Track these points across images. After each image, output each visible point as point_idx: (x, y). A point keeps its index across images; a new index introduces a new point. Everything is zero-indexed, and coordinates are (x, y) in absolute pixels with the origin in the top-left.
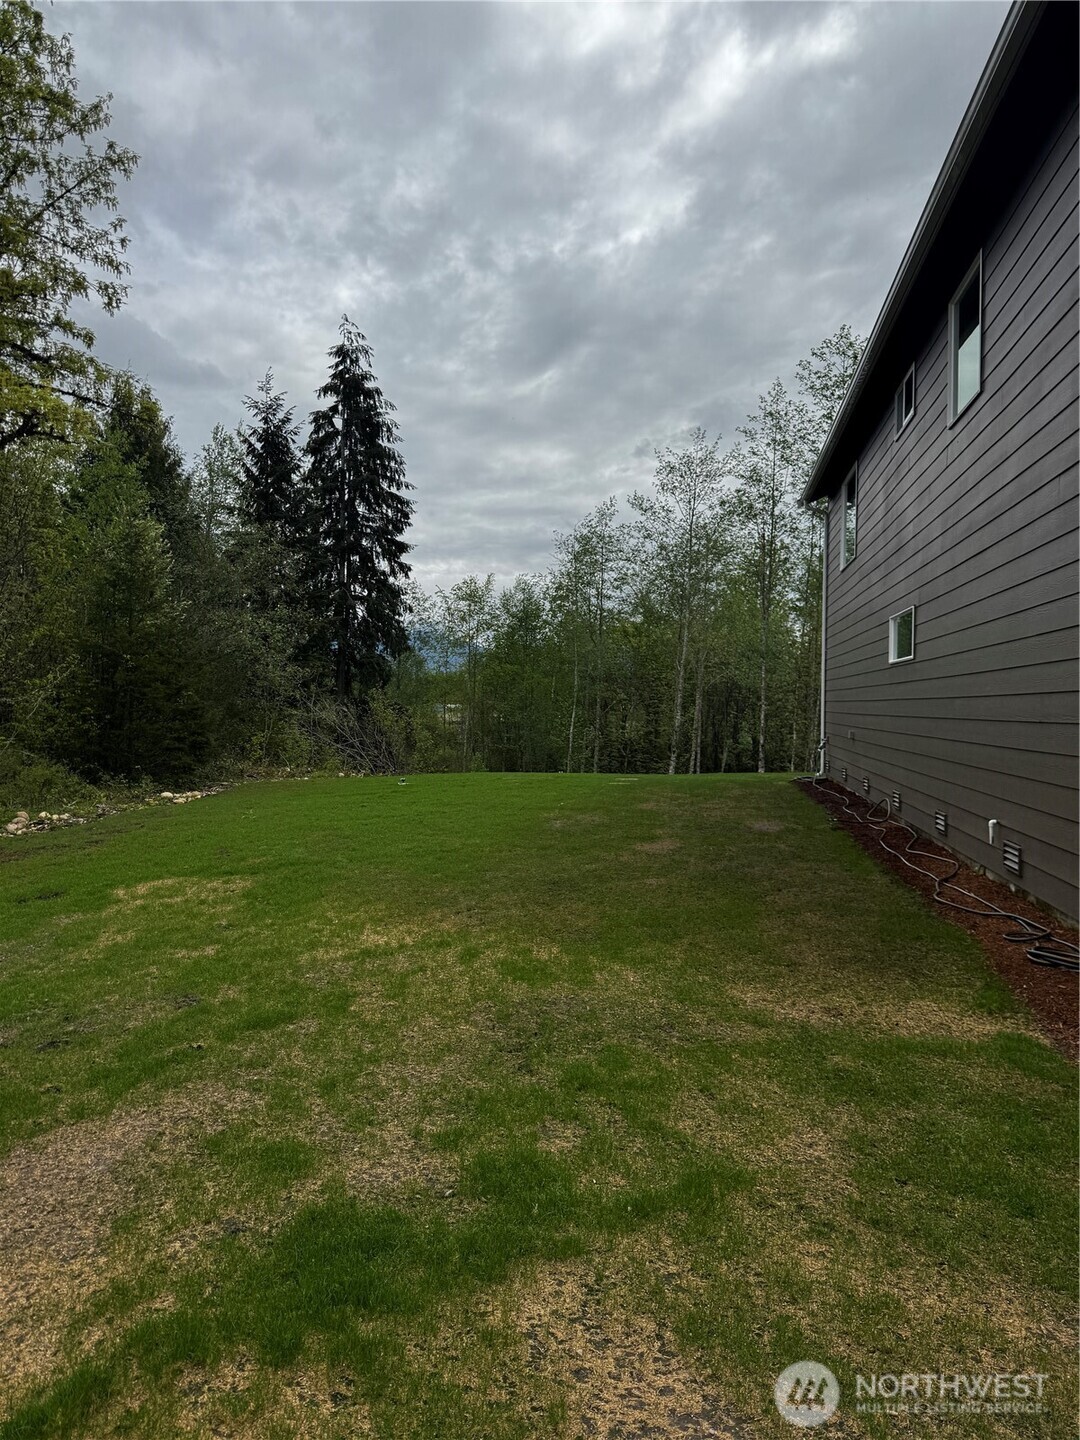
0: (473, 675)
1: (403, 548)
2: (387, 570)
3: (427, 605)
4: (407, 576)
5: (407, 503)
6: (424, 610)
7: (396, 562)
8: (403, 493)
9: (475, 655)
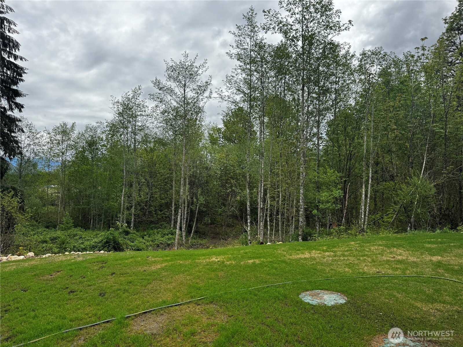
0: (63, 172)
1: (17, 94)
2: (7, 107)
3: (38, 136)
4: (20, 111)
5: (22, 69)
6: (36, 138)
7: (13, 102)
8: (18, 62)
9: (65, 161)
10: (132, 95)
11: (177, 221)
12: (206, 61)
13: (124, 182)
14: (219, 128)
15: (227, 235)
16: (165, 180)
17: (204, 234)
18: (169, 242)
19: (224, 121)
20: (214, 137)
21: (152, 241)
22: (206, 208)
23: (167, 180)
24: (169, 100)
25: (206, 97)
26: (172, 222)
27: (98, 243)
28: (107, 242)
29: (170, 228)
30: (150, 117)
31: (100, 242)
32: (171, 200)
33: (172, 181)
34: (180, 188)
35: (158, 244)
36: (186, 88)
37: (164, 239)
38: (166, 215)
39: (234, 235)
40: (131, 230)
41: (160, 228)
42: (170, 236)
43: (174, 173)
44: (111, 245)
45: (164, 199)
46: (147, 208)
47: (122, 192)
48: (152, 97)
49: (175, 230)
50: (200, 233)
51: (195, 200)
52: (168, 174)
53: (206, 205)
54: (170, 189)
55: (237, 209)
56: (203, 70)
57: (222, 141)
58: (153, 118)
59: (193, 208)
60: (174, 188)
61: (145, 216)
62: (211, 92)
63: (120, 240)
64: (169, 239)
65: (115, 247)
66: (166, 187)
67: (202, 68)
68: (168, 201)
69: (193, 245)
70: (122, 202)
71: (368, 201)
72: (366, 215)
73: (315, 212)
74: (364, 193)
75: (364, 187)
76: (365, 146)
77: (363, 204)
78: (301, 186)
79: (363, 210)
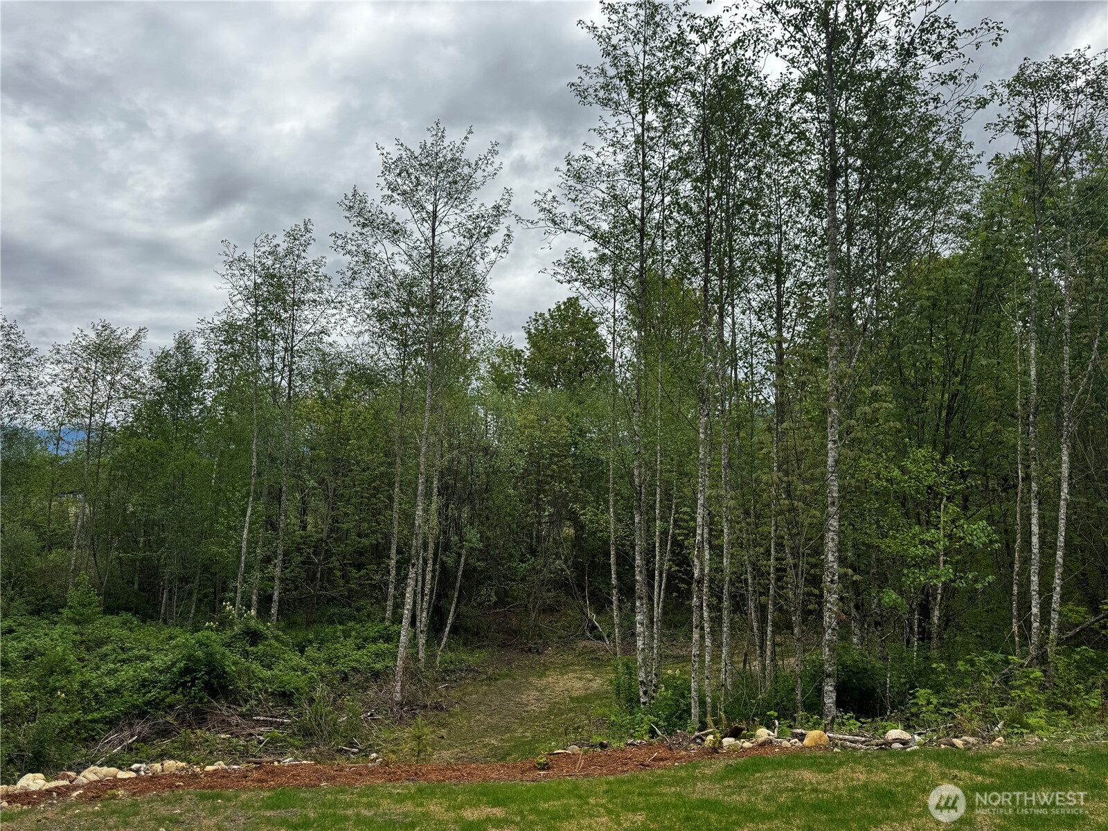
10: (285, 246)
11: (403, 604)
12: (496, 148)
13: (252, 488)
14: (516, 351)
15: (540, 637)
16: (374, 481)
17: (478, 633)
18: (378, 666)
19: (529, 333)
20: (503, 372)
21: (329, 662)
22: (483, 560)
23: (378, 482)
24: (389, 256)
25: (494, 250)
26: (390, 603)
27: (161, 672)
28: (187, 671)
29: (383, 620)
30: (335, 308)
31: (168, 669)
32: (387, 538)
33: (391, 485)
34: (414, 506)
35: (345, 673)
36: (437, 223)
37: (363, 657)
38: (372, 579)
39: (560, 637)
40: (268, 628)
41: (355, 619)
42: (382, 645)
43: (398, 461)
44: (198, 679)
45: (367, 536)
46: (319, 560)
47: (244, 514)
48: (340, 242)
49: (395, 627)
50: (466, 631)
51: (455, 539)
52: (382, 464)
53: (484, 554)
54: (386, 507)
55: (570, 563)
56: (486, 174)
57: (523, 384)
58: (344, 310)
59: (450, 562)
60: (396, 505)
61: (312, 582)
62: (508, 235)
63: (232, 661)
64: (379, 655)
65: (213, 684)
66: (374, 500)
67: (483, 167)
68: (380, 540)
69: (446, 671)
70: (244, 544)
71: (1060, 560)
72: (1054, 606)
73: (894, 596)
74: (1035, 529)
75: (1035, 510)
76: (1033, 373)
77: (1034, 568)
78: (833, 503)
79: (1035, 587)
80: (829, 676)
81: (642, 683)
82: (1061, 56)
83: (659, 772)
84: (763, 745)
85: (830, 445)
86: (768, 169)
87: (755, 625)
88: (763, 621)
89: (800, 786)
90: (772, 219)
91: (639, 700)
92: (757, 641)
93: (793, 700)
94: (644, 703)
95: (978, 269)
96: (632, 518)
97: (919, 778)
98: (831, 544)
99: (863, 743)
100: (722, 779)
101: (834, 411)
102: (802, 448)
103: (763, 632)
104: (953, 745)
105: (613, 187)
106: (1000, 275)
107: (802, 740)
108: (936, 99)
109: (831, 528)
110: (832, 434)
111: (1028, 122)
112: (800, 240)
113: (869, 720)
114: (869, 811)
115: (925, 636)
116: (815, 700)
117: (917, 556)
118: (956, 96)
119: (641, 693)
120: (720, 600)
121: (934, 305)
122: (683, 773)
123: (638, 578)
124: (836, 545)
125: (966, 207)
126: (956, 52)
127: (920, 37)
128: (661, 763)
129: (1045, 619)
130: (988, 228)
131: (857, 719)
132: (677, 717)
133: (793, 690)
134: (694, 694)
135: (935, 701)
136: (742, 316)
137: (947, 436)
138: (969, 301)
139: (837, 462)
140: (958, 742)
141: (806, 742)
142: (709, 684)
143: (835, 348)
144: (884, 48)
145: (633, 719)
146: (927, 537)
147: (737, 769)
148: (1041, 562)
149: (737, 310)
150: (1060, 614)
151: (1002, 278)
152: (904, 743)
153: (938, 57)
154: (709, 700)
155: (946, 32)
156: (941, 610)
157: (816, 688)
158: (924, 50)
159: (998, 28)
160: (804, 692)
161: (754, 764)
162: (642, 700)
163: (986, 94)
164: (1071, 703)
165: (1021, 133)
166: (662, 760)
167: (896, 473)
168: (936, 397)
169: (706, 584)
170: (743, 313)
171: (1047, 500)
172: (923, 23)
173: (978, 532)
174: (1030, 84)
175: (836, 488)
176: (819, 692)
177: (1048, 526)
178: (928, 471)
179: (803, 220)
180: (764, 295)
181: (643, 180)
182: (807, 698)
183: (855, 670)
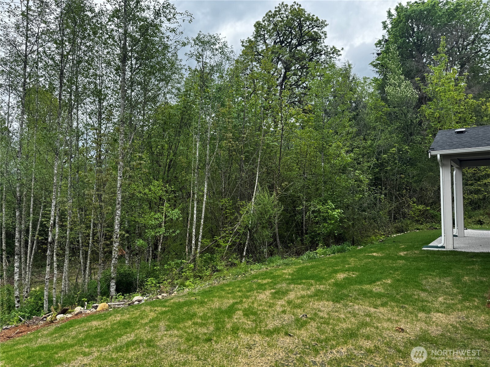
71: (202, 223)
72: (199, 240)
73: (141, 242)
74: (195, 212)
75: (195, 205)
76: (197, 154)
77: (194, 227)
78: (119, 204)
79: (194, 233)
80: (113, 279)
81: (17, 297)
82: (211, 34)
83: (18, 339)
84: (77, 315)
85: (119, 178)
86: (96, 49)
87: (82, 261)
88: (85, 258)
89: (91, 328)
90: (98, 72)
91: (14, 306)
92: (82, 268)
93: (96, 292)
94: (17, 307)
95: (181, 111)
96: (15, 214)
97: (142, 313)
98: (117, 221)
99: (123, 304)
100: (53, 334)
101: (121, 163)
102: (105, 179)
103: (85, 264)
104: (158, 298)
105: (7, 34)
106: (189, 115)
107: (96, 309)
108: (168, 37)
109: (117, 214)
110: (120, 173)
111: (200, 57)
112: (111, 85)
113: (128, 295)
114: (119, 332)
115: (155, 257)
116: (106, 290)
117: (152, 224)
118: (175, 38)
119: (16, 302)
120: (64, 250)
121: (165, 123)
122: (32, 336)
123: (16, 244)
124: (119, 222)
125: (179, 85)
126: (176, 20)
127: (162, 9)
128: (21, 334)
129: (196, 245)
130: (185, 95)
131: (123, 295)
132: (37, 309)
133: (96, 287)
134: (45, 297)
135: (154, 282)
136: (82, 115)
137: (168, 177)
138: (178, 123)
139: (121, 185)
140: (160, 297)
141: (98, 309)
142: (55, 292)
143: (122, 136)
144: (149, 9)
145: (10, 316)
146: (156, 216)
147: (61, 328)
148: (196, 224)
149: (80, 112)
150: (201, 242)
151: (189, 116)
152: (139, 301)
153: (169, 20)
154: (55, 299)
155: (172, 11)
156: (161, 246)
157: (107, 285)
158: (164, 15)
159: (191, 16)
160: (101, 287)
161: (70, 324)
162: (16, 306)
163: (186, 41)
164: (201, 275)
165: (198, 61)
166: (22, 332)
167: (147, 191)
168: (164, 161)
169: (56, 244)
170: (83, 114)
171: (200, 202)
172: (164, 4)
173: (175, 214)
174: (201, 42)
175: (120, 197)
176: (109, 286)
177: (199, 211)
178: (159, 190)
179: (112, 76)
180: (93, 107)
181: (27, 36)
182: (103, 290)
183: (124, 275)
